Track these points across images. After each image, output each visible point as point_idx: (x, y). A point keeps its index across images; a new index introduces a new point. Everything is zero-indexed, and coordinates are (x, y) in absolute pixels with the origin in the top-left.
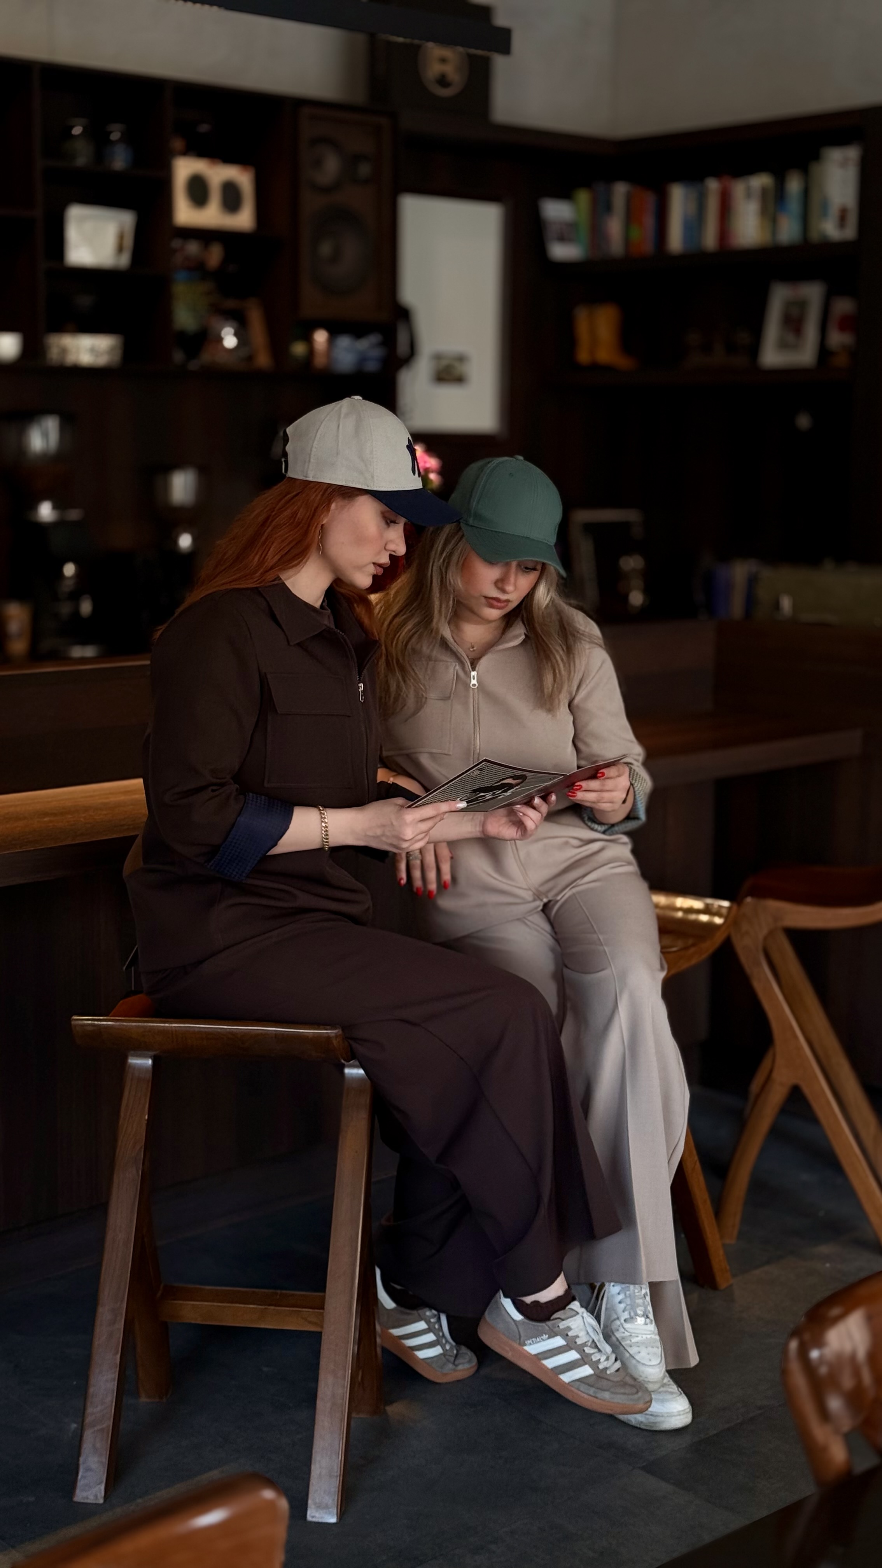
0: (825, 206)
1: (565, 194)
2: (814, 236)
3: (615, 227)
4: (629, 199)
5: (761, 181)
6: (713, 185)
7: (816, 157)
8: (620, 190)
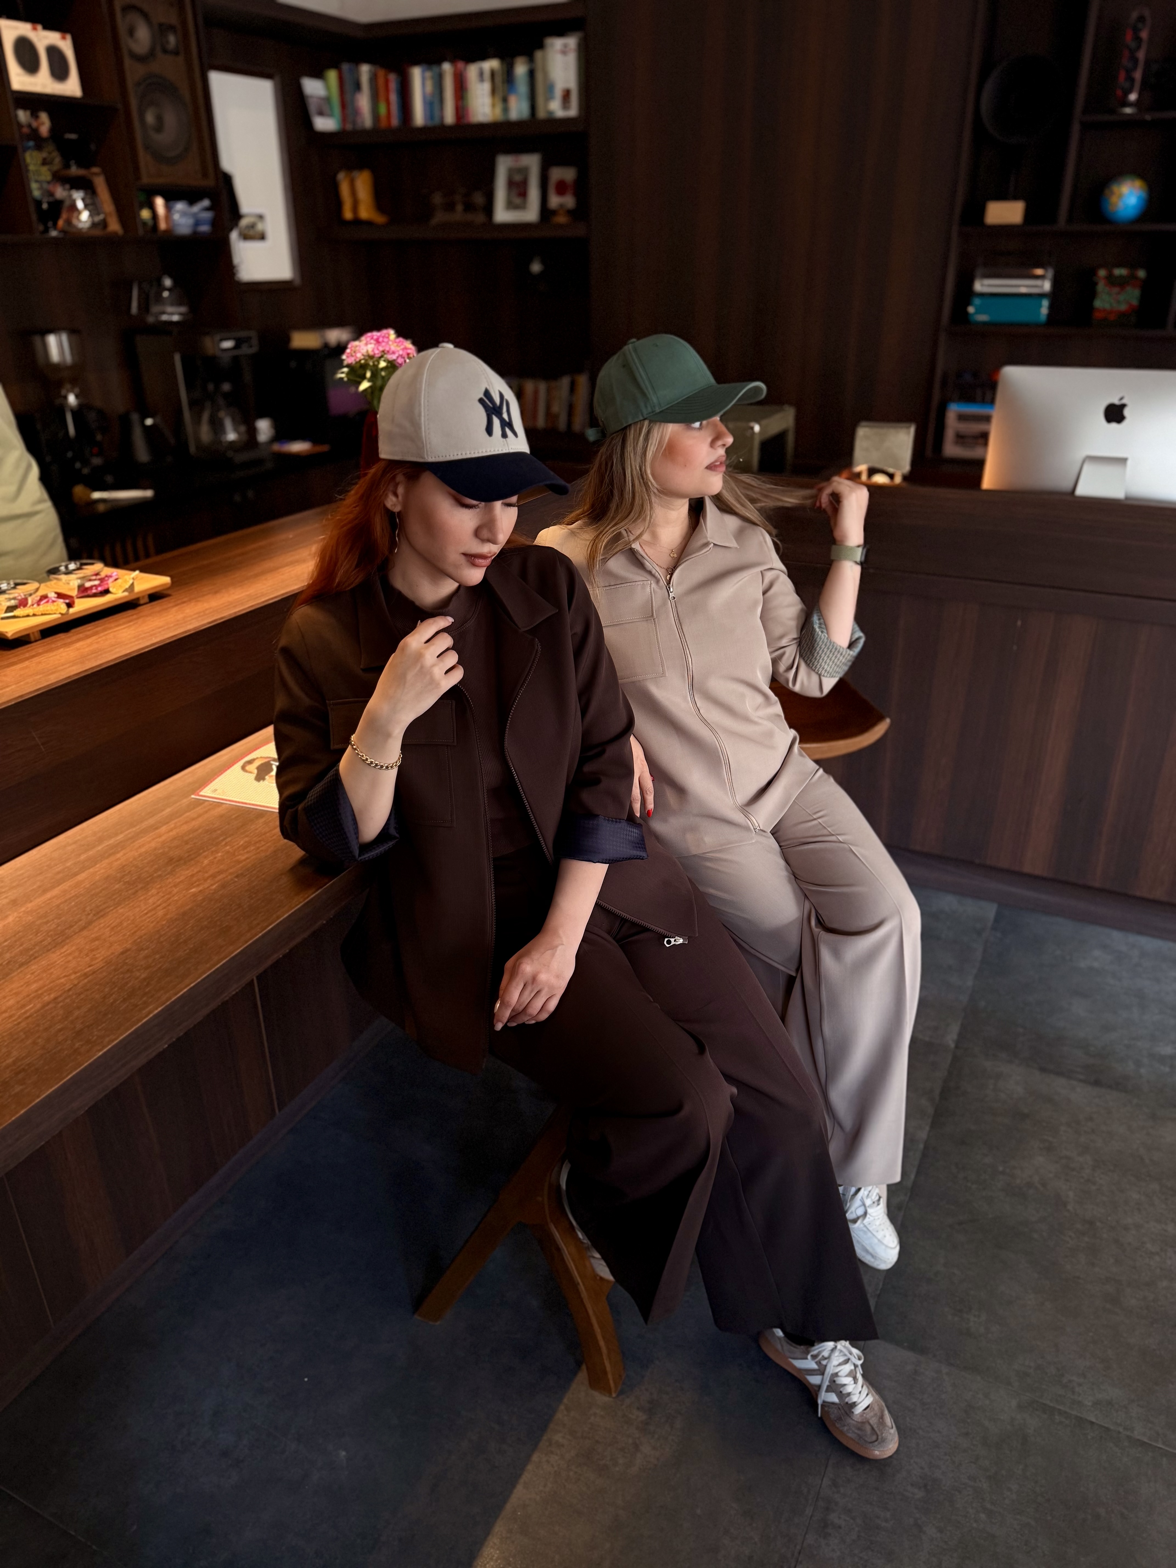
0: (550, 88)
1: (318, 74)
2: (541, 114)
3: (364, 102)
4: (373, 79)
5: (491, 64)
6: (447, 67)
7: (541, 46)
8: (365, 70)
